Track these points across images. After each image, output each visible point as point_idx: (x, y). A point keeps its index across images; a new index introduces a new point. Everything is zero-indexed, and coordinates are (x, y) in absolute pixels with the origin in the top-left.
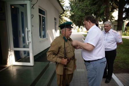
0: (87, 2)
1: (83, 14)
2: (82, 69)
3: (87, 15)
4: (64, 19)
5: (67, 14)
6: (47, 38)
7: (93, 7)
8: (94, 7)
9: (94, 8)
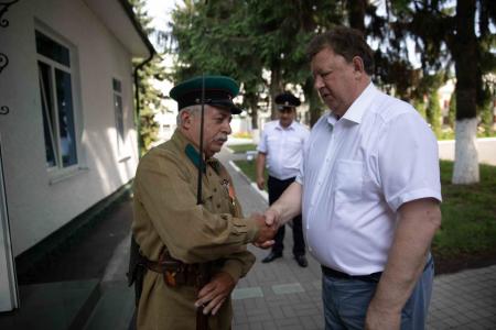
0: (242, 19)
1: (231, 64)
2: (249, 286)
3: (245, 66)
4: (151, 89)
5: (163, 68)
6: (83, 166)
7: (267, 39)
8: (271, 38)
9: (271, 40)
